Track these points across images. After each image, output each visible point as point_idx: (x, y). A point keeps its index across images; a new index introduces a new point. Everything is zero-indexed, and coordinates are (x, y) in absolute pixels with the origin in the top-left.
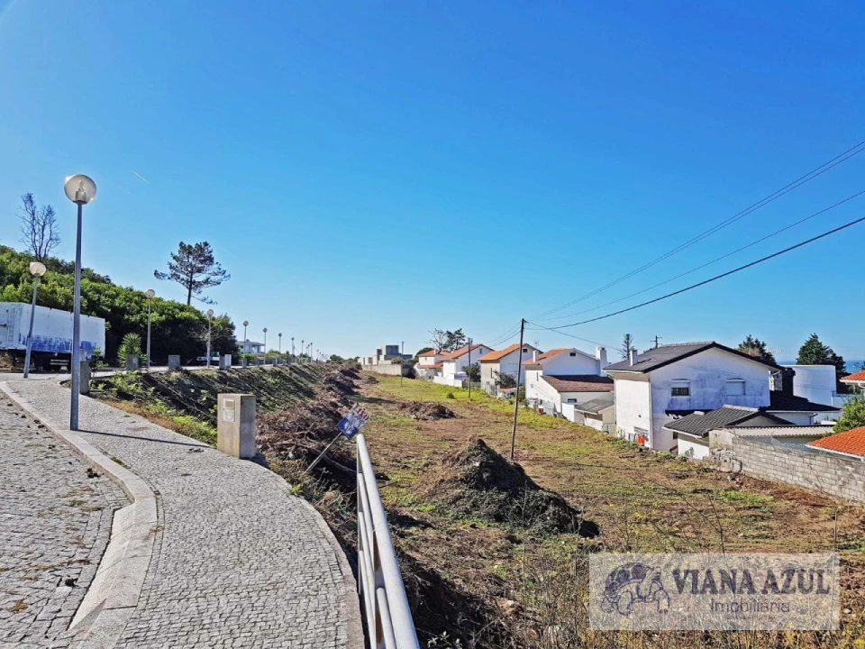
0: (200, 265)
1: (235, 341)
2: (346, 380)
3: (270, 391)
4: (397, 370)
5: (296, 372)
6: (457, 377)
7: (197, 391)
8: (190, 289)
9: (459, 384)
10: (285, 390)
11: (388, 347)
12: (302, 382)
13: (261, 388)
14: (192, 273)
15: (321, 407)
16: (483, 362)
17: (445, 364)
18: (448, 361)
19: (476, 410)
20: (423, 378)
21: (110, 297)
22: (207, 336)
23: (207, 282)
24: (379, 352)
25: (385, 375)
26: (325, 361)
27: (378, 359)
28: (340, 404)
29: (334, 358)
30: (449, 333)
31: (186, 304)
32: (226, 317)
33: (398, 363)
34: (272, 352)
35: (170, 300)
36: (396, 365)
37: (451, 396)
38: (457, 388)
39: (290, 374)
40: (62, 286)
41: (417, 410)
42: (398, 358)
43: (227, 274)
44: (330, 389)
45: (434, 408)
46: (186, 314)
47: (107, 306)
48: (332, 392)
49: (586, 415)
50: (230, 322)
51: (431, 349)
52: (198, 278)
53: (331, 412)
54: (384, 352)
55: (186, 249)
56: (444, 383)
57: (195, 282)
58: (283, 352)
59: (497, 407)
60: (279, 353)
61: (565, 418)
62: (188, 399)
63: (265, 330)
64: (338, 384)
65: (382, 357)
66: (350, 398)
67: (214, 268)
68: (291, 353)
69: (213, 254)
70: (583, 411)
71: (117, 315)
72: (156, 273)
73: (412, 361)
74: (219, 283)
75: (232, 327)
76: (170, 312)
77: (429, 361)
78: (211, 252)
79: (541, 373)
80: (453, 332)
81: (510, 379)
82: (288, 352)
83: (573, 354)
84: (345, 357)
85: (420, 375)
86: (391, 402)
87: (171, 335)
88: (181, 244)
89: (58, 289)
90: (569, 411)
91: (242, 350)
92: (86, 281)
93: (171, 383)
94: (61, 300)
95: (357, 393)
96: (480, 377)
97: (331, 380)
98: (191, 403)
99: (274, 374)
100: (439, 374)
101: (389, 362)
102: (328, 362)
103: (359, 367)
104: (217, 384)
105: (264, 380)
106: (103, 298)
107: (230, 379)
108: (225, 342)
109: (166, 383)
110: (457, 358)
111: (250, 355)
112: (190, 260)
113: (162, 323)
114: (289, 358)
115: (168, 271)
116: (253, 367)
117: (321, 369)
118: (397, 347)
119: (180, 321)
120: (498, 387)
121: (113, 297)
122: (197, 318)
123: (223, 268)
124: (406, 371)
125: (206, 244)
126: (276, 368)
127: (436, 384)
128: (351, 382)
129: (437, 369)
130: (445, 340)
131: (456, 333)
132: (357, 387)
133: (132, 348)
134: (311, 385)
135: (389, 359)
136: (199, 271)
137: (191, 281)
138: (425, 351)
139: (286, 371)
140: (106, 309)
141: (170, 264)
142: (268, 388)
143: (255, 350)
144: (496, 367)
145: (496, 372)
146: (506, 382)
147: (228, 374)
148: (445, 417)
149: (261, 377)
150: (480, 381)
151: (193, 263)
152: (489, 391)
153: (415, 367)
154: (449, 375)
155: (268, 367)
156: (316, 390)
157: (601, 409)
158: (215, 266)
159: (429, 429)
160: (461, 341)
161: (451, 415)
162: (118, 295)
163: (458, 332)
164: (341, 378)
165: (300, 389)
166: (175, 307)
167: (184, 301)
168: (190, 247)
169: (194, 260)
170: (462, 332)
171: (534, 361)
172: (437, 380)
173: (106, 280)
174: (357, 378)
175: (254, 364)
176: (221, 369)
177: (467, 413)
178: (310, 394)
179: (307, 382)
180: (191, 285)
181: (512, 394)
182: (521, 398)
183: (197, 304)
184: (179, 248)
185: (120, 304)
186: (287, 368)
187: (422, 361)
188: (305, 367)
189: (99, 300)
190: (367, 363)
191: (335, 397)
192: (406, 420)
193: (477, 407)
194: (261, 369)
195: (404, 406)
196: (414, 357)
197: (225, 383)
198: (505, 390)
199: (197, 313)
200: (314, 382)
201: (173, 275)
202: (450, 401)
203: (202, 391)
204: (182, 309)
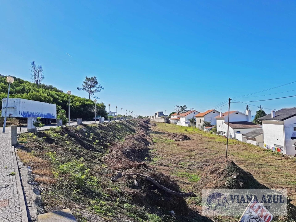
0: (93, 85)
1: (106, 112)
2: (146, 125)
3: (119, 131)
4: (163, 120)
5: (128, 123)
6: (186, 123)
7: (89, 134)
8: (90, 93)
9: (187, 125)
10: (125, 130)
11: (159, 112)
12: (130, 126)
13: (116, 130)
14: (90, 87)
15: (139, 137)
16: (196, 117)
17: (181, 118)
18: (182, 117)
19: (198, 136)
20: (172, 123)
21: (62, 97)
22: (95, 110)
23: (96, 91)
24: (156, 114)
25: (159, 122)
26: (137, 118)
27: (156, 117)
28: (146, 135)
29: (140, 117)
30: (181, 107)
31: (89, 99)
32: (103, 103)
33: (163, 118)
34: (119, 115)
35: (83, 98)
36: (163, 119)
37: (186, 131)
38: (187, 127)
39: (126, 123)
40: (44, 93)
41: (175, 137)
42: (163, 116)
43: (102, 88)
44: (141, 129)
45: (182, 136)
46: (88, 102)
47: (61, 100)
48: (142, 130)
49: (247, 139)
50: (104, 105)
51: (175, 113)
52: (93, 89)
53: (143, 139)
54: (158, 114)
55: (88, 79)
56: (181, 125)
57: (91, 91)
58: (123, 115)
59: (206, 135)
60: (121, 116)
61: (237, 140)
62: (84, 139)
63: (117, 107)
64: (143, 127)
65: (157, 116)
66: (148, 132)
67: (98, 86)
68: (126, 115)
69: (98, 81)
70: (246, 137)
71: (64, 104)
72: (78, 88)
73: (168, 117)
74: (100, 91)
75: (105, 107)
76: (83, 102)
77: (174, 117)
78: (97, 80)
79: (224, 121)
80: (183, 106)
81: (209, 123)
82: (125, 115)
83: (237, 113)
84: (144, 116)
85: (172, 122)
86: (164, 133)
87: (83, 110)
88: (86, 77)
89: (42, 94)
90: (239, 137)
91: (108, 115)
92: (54, 92)
93: (77, 131)
94: (43, 98)
95: (150, 130)
96: (196, 123)
97: (141, 125)
98: (85, 140)
99: (121, 124)
100: (179, 122)
101: (160, 118)
102: (138, 118)
103: (149, 119)
104: (98, 130)
105: (117, 126)
106: (59, 97)
107: (104, 127)
108: (102, 112)
109: (75, 131)
110: (186, 116)
111: (111, 117)
112: (90, 83)
113: (80, 106)
114: (125, 117)
115: (82, 87)
116: (112, 121)
117: (137, 121)
118: (162, 112)
119: (86, 105)
120: (205, 126)
121: (63, 97)
122: (92, 104)
123: (101, 86)
124: (166, 121)
125: (95, 77)
126: (121, 121)
127: (178, 126)
128: (148, 125)
129: (178, 120)
130: (180, 109)
131: (184, 106)
132: (150, 127)
133: (62, 116)
134: (134, 127)
135: (160, 117)
136: (93, 87)
137: (90, 91)
138: (173, 113)
139: (125, 123)
140: (60, 101)
141: (83, 85)
142: (119, 130)
143: (113, 114)
144: (203, 119)
145: (203, 121)
146: (208, 125)
147: (103, 125)
148: (187, 140)
149: (116, 125)
150: (196, 124)
151: (91, 84)
152: (200, 128)
153: (170, 119)
154: (183, 122)
155: (118, 121)
156: (136, 129)
157: (256, 136)
158: (98, 85)
159: (182, 145)
160: (186, 109)
161: (189, 139)
162: (65, 96)
163: (185, 106)
164: (144, 124)
165: (130, 129)
166: (85, 100)
167: (88, 98)
168: (89, 78)
169: (91, 83)
170: (186, 106)
171: (220, 116)
172: (178, 124)
173: (61, 91)
174: (149, 124)
175: (113, 120)
176: (100, 123)
177: (195, 138)
178: (134, 131)
179: (132, 126)
180: (90, 92)
181: (211, 129)
182: (215, 131)
183: (92, 99)
184: (85, 79)
185: (65, 99)
186: (125, 121)
187: (172, 117)
188: (131, 120)
189: (58, 98)
190: (152, 118)
191: (143, 132)
192: (171, 141)
193: (198, 135)
194: (116, 122)
195: (169, 135)
196: (168, 115)
197: (101, 129)
198: (207, 128)
199: (92, 102)
200: (135, 126)
201: (84, 89)
202: (186, 132)
203: (91, 134)
204: (87, 101)
